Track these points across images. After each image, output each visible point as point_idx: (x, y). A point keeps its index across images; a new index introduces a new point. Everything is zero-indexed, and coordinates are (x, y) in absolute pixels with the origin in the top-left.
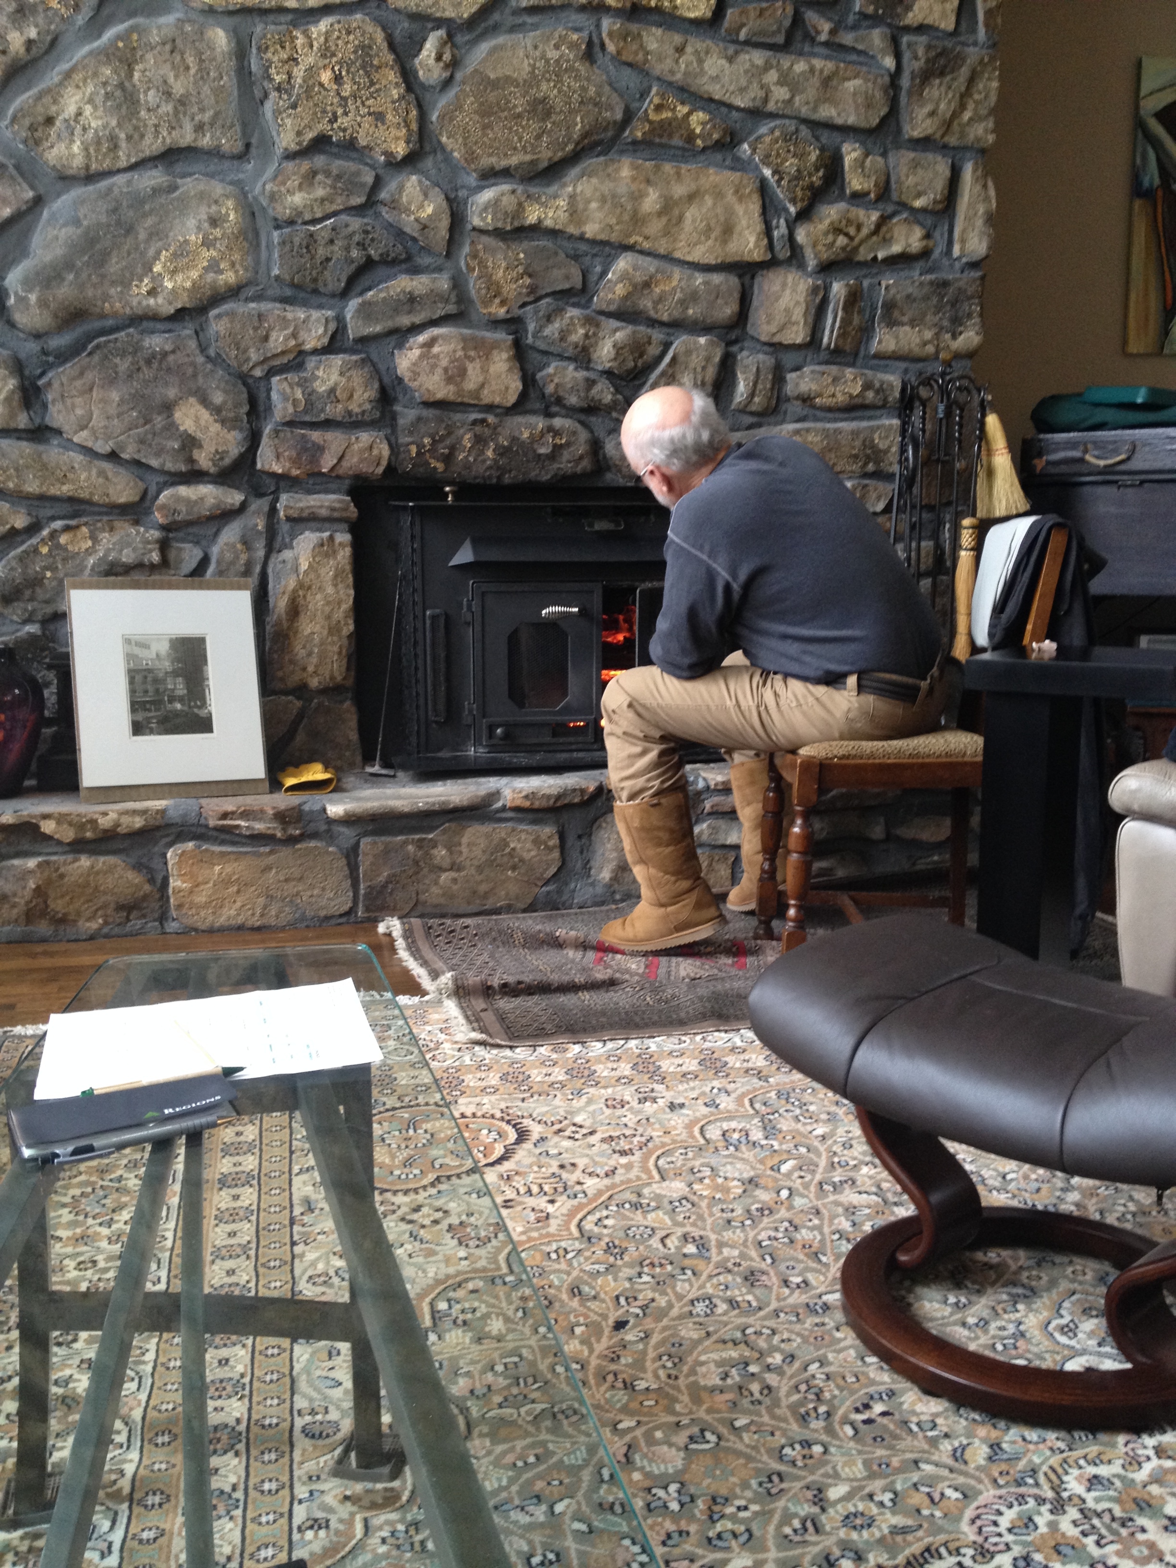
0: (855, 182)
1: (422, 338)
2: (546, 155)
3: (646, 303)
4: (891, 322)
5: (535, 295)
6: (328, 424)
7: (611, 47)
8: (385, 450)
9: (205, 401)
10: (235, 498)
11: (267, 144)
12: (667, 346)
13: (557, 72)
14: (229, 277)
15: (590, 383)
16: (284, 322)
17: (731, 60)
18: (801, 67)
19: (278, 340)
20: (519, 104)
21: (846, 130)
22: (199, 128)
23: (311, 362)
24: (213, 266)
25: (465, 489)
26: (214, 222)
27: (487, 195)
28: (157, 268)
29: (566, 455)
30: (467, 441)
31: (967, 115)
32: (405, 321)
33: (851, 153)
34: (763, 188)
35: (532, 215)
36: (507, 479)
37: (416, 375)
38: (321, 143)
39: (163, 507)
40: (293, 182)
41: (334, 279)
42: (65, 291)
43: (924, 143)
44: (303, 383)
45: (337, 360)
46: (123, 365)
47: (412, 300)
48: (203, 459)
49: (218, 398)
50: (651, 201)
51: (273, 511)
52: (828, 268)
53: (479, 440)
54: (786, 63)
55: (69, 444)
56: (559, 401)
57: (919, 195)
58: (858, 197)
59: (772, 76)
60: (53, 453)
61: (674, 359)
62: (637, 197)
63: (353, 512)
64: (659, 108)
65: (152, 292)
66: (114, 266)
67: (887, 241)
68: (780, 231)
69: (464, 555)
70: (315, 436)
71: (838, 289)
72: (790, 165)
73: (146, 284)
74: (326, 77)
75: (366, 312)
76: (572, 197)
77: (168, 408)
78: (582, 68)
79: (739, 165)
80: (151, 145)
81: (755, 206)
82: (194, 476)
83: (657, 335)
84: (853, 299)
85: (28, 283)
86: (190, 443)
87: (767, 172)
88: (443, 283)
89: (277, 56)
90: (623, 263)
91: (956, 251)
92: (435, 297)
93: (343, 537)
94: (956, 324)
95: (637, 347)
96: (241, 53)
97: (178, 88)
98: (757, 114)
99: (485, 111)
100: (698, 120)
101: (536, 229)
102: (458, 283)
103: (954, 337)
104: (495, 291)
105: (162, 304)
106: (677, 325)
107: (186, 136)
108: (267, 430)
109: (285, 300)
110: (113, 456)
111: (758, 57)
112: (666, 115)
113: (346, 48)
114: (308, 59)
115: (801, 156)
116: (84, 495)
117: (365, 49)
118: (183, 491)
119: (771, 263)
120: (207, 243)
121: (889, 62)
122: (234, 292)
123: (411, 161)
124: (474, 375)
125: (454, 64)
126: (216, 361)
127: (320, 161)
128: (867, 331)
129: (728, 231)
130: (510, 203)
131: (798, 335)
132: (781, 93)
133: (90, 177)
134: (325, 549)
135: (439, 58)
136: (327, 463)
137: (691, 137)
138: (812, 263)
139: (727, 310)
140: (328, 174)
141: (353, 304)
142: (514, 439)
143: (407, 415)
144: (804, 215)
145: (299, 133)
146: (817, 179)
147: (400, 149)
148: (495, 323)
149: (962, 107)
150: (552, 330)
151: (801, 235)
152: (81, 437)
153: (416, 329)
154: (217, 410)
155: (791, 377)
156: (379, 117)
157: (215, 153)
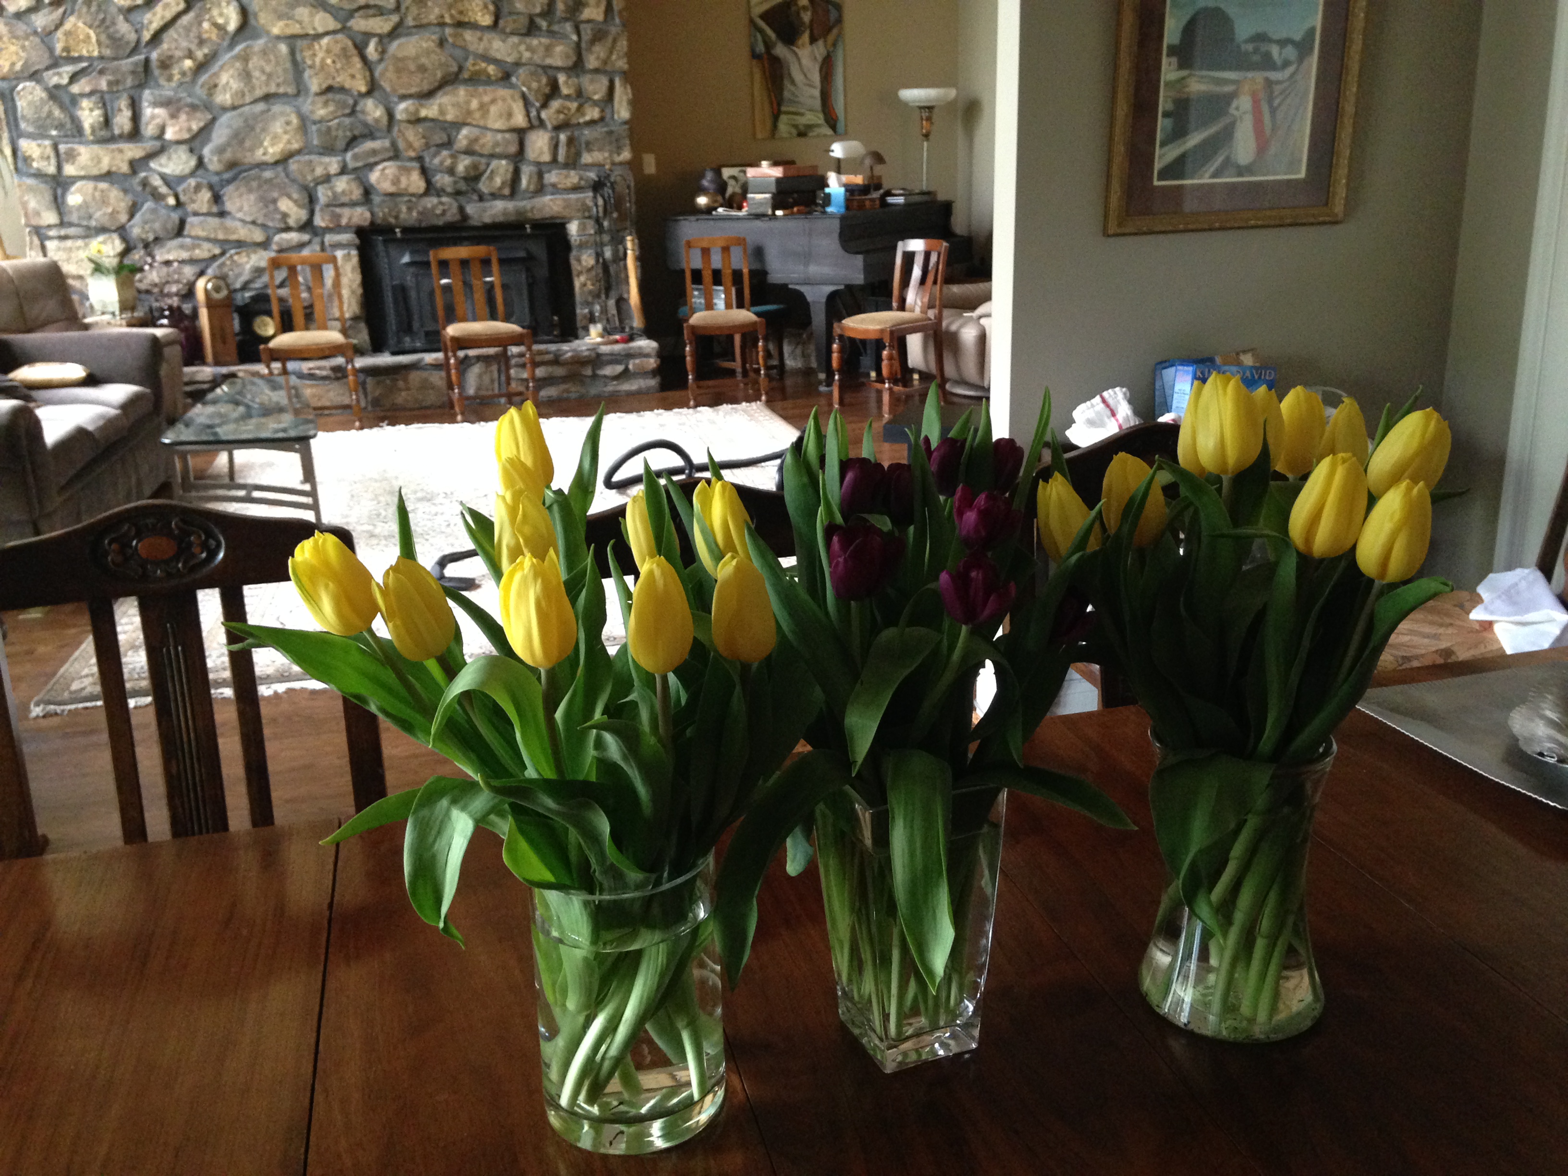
0: (565, 91)
1: (380, 167)
2: (426, 87)
3: (477, 148)
4: (589, 150)
5: (427, 146)
6: (343, 205)
7: (450, 40)
8: (368, 215)
9: (290, 197)
10: (306, 237)
11: (307, 90)
12: (488, 165)
13: (428, 53)
14: (296, 146)
15: (455, 183)
16: (321, 163)
17: (504, 41)
18: (535, 42)
19: (319, 171)
20: (412, 67)
21: (558, 69)
22: (278, 85)
23: (334, 180)
24: (289, 142)
25: (405, 230)
26: (288, 123)
27: (402, 106)
28: (266, 144)
29: (449, 214)
30: (404, 209)
31: (614, 57)
32: (372, 160)
33: (562, 78)
34: (524, 97)
35: (423, 113)
36: (423, 225)
37: (379, 183)
38: (329, 89)
39: (278, 244)
40: (320, 105)
41: (341, 144)
42: (228, 155)
43: (596, 71)
44: (331, 188)
45: (345, 178)
46: (254, 184)
47: (374, 152)
48: (291, 222)
49: (295, 196)
50: (474, 104)
51: (323, 243)
52: (558, 128)
53: (410, 209)
54: (528, 40)
55: (234, 218)
56: (443, 190)
57: (595, 94)
58: (568, 97)
59: (522, 48)
60: (228, 222)
61: (492, 172)
62: (468, 103)
63: (357, 241)
64: (474, 65)
65: (264, 154)
66: (247, 144)
67: (583, 115)
68: (533, 113)
69: (406, 259)
70: (338, 210)
71: (563, 137)
72: (535, 85)
73: (261, 151)
74: (329, 61)
75: (355, 157)
76: (440, 105)
77: (275, 201)
78: (438, 50)
79: (512, 86)
80: (259, 93)
81: (520, 104)
82: (288, 229)
83: (484, 160)
84: (571, 141)
85: (213, 152)
86: (285, 216)
87: (524, 89)
88: (387, 143)
89: (307, 53)
90: (465, 131)
91: (616, 117)
92: (386, 150)
93: (354, 252)
94: (619, 150)
95: (475, 166)
96: (292, 52)
97: (268, 69)
98: (517, 64)
99: (398, 71)
100: (491, 69)
101: (425, 119)
102: (394, 144)
103: (619, 154)
104: (410, 146)
105: (268, 158)
106: (493, 156)
107: (273, 89)
108: (317, 208)
109: (321, 154)
110: (254, 223)
111: (515, 39)
112: (477, 68)
113: (337, 49)
114: (320, 55)
115: (539, 81)
116: (243, 238)
117: (344, 49)
118: (285, 236)
119: (532, 127)
120: (286, 132)
121: (575, 38)
122: (299, 152)
123: (369, 93)
124: (404, 182)
125: (383, 52)
126: (294, 181)
127: (330, 96)
128: (578, 155)
129: (510, 115)
130: (412, 109)
131: (546, 157)
132: (527, 55)
133: (234, 108)
134: (347, 257)
135: (376, 50)
136: (344, 222)
137: (489, 76)
138: (549, 126)
139: (513, 149)
140: (333, 101)
141: (349, 155)
142: (425, 208)
143: (376, 199)
144: (545, 105)
145: (320, 85)
146: (547, 90)
147: (363, 89)
148: (411, 159)
149: (611, 53)
150: (436, 161)
151: (544, 115)
152: (240, 215)
153: (376, 163)
154: (295, 202)
155: (546, 176)
156: (353, 77)
157: (285, 95)
